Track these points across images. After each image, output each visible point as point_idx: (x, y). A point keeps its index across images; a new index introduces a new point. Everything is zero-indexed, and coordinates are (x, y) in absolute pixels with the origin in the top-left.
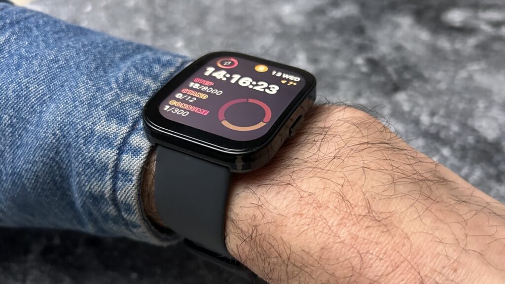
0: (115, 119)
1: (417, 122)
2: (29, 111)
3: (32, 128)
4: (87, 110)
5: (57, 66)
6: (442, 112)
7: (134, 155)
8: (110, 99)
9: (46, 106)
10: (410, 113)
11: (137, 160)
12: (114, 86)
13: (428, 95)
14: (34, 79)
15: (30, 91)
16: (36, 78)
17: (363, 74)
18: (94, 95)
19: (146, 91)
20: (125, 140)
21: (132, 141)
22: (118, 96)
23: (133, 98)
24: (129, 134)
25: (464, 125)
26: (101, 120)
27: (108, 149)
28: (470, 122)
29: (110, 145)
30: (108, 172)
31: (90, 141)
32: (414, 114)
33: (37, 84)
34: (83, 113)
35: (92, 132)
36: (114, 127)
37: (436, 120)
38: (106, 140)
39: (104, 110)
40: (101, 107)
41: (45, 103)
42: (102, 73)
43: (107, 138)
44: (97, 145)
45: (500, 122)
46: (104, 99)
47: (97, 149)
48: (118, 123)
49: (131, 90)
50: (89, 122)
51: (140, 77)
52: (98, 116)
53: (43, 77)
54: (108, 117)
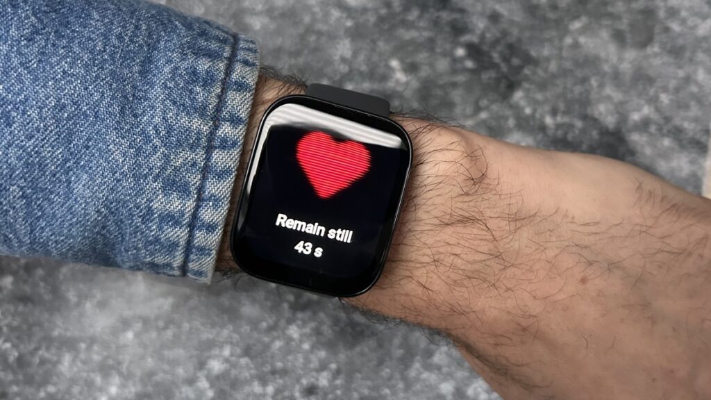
0: (174, 191)
1: (543, 128)
2: (49, 180)
3: (60, 200)
4: (134, 185)
5: (66, 115)
6: (562, 106)
7: (210, 231)
8: (159, 164)
9: (74, 174)
10: (533, 116)
11: (215, 236)
12: (157, 142)
13: (543, 86)
14: (43, 140)
15: (44, 157)
16: (45, 138)
17: (471, 71)
18: (136, 162)
19: (198, 139)
20: (195, 216)
21: (202, 217)
22: (167, 157)
23: (187, 158)
24: (198, 207)
25: (585, 117)
26: (158, 195)
27: (176, 228)
28: (589, 111)
29: (177, 223)
30: (180, 248)
31: (148, 219)
32: (538, 116)
33: (50, 146)
34: (131, 188)
35: (150, 211)
36: (177, 203)
37: (560, 119)
38: (172, 219)
39: (156, 181)
40: (151, 177)
41: (71, 170)
42: (132, 120)
43: (173, 217)
44: (160, 224)
45: (616, 100)
46: (151, 165)
47: (160, 228)
48: (180, 197)
49: (179, 144)
50: (142, 199)
51: (185, 120)
52: (152, 189)
53: (55, 135)
54: (165, 190)
